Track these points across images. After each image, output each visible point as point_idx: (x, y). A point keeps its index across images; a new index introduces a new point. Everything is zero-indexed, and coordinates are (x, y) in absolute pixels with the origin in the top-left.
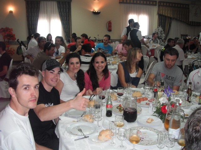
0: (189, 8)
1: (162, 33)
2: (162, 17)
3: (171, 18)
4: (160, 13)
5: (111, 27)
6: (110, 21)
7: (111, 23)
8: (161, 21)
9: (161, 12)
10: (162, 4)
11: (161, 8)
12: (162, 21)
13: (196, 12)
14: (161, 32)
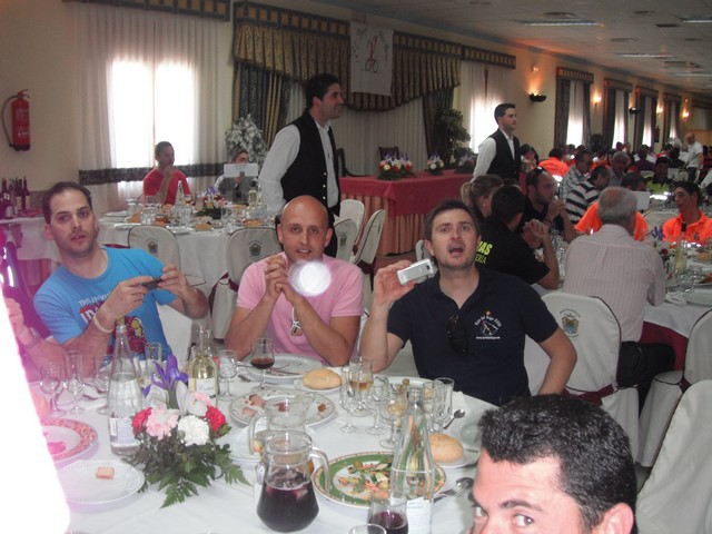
0: (349, 38)
1: (260, 146)
2: (254, 74)
3: (286, 79)
4: (242, 56)
5: (27, 125)
6: (21, 94)
7: (26, 105)
8: (249, 93)
9: (250, 50)
10: (252, 14)
11: (247, 30)
12: (253, 93)
13: (372, 52)
14: (256, 140)
